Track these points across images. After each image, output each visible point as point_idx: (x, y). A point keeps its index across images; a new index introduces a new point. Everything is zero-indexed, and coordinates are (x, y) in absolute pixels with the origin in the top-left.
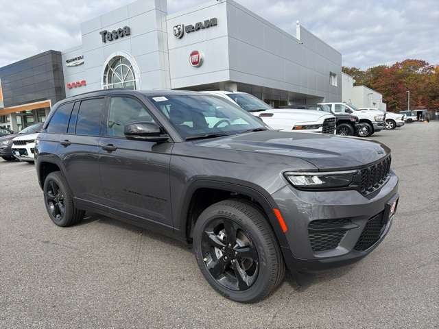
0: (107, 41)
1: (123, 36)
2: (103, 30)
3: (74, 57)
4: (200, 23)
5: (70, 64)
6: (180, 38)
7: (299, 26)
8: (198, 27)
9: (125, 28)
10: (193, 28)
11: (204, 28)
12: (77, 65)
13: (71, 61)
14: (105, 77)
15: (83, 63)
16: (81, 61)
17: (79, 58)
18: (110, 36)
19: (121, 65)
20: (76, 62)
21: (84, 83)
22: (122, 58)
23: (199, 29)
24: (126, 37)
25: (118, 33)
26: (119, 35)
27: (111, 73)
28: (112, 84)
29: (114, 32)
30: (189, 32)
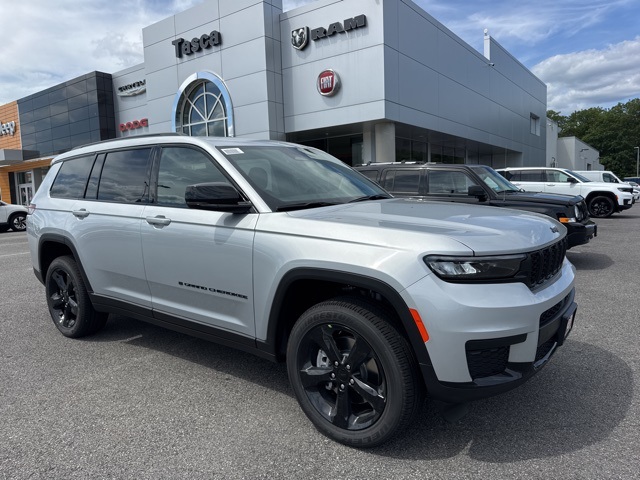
0: (185, 56)
1: (209, 47)
2: (178, 37)
3: (131, 83)
4: (338, 24)
5: (125, 93)
6: (303, 49)
7: (488, 37)
8: (335, 31)
9: (213, 34)
10: (325, 32)
11: (343, 32)
12: (135, 95)
13: (126, 88)
14: (178, 113)
15: (144, 91)
16: (141, 88)
17: (139, 84)
18: (188, 47)
19: (205, 93)
20: (134, 89)
21: (145, 123)
22: (207, 82)
23: (334, 34)
24: (214, 49)
25: (202, 42)
26: (203, 46)
27: (188, 105)
28: (189, 125)
29: (196, 41)
30: (317, 39)
